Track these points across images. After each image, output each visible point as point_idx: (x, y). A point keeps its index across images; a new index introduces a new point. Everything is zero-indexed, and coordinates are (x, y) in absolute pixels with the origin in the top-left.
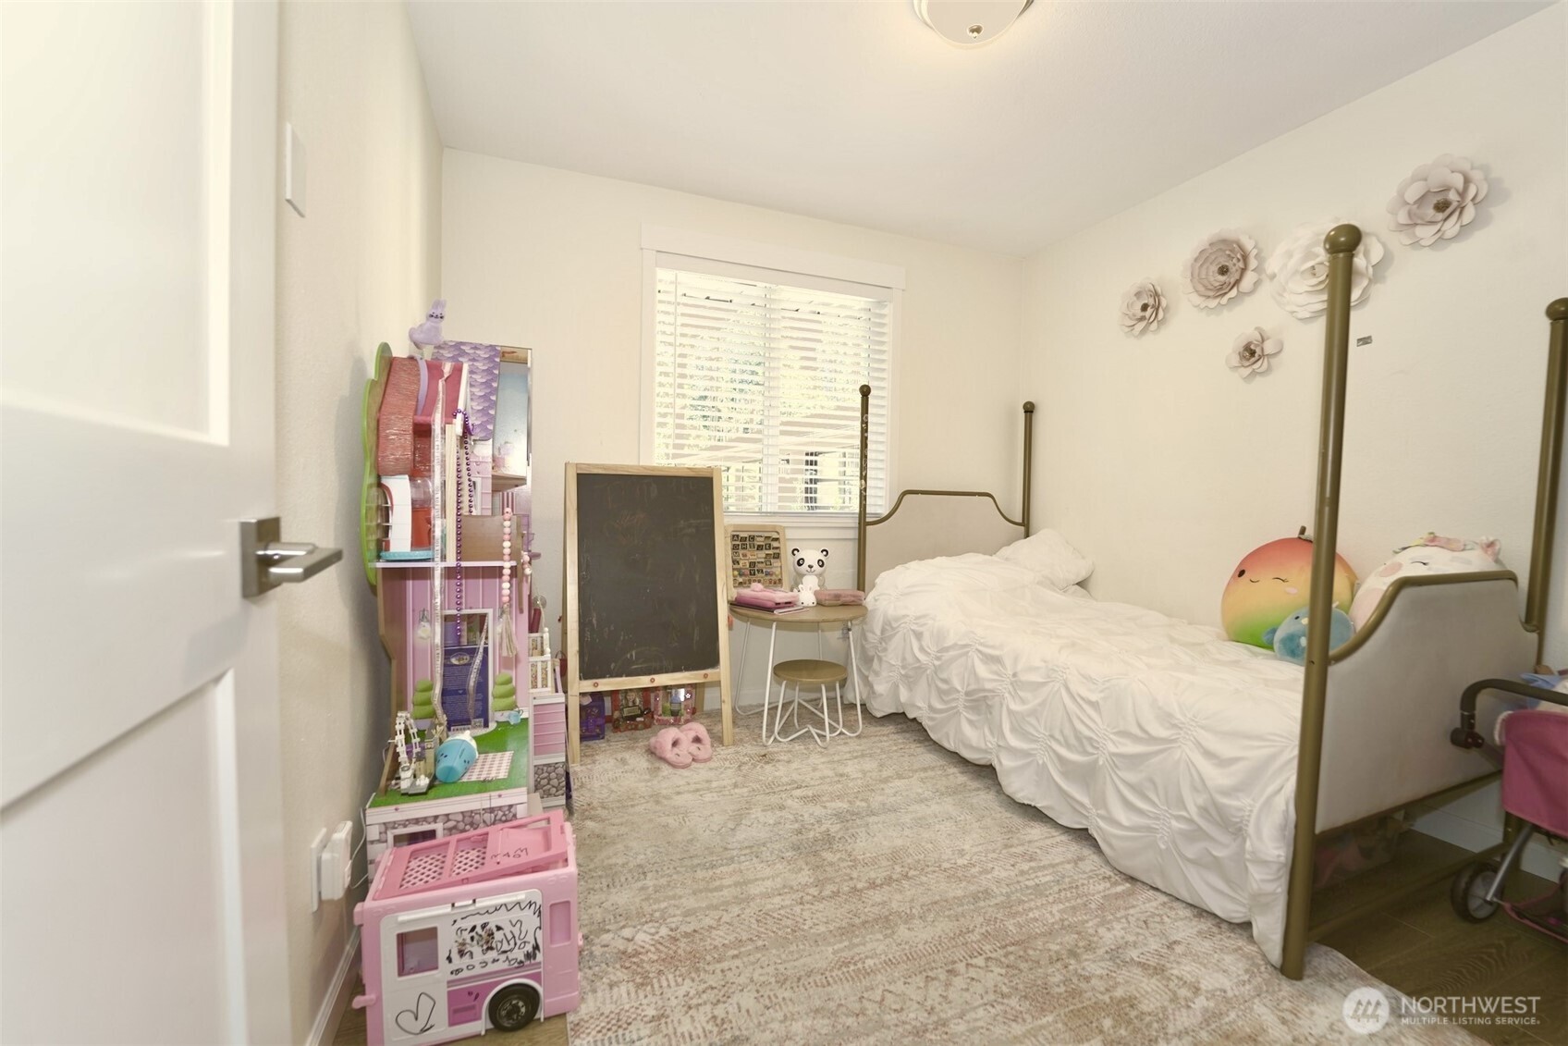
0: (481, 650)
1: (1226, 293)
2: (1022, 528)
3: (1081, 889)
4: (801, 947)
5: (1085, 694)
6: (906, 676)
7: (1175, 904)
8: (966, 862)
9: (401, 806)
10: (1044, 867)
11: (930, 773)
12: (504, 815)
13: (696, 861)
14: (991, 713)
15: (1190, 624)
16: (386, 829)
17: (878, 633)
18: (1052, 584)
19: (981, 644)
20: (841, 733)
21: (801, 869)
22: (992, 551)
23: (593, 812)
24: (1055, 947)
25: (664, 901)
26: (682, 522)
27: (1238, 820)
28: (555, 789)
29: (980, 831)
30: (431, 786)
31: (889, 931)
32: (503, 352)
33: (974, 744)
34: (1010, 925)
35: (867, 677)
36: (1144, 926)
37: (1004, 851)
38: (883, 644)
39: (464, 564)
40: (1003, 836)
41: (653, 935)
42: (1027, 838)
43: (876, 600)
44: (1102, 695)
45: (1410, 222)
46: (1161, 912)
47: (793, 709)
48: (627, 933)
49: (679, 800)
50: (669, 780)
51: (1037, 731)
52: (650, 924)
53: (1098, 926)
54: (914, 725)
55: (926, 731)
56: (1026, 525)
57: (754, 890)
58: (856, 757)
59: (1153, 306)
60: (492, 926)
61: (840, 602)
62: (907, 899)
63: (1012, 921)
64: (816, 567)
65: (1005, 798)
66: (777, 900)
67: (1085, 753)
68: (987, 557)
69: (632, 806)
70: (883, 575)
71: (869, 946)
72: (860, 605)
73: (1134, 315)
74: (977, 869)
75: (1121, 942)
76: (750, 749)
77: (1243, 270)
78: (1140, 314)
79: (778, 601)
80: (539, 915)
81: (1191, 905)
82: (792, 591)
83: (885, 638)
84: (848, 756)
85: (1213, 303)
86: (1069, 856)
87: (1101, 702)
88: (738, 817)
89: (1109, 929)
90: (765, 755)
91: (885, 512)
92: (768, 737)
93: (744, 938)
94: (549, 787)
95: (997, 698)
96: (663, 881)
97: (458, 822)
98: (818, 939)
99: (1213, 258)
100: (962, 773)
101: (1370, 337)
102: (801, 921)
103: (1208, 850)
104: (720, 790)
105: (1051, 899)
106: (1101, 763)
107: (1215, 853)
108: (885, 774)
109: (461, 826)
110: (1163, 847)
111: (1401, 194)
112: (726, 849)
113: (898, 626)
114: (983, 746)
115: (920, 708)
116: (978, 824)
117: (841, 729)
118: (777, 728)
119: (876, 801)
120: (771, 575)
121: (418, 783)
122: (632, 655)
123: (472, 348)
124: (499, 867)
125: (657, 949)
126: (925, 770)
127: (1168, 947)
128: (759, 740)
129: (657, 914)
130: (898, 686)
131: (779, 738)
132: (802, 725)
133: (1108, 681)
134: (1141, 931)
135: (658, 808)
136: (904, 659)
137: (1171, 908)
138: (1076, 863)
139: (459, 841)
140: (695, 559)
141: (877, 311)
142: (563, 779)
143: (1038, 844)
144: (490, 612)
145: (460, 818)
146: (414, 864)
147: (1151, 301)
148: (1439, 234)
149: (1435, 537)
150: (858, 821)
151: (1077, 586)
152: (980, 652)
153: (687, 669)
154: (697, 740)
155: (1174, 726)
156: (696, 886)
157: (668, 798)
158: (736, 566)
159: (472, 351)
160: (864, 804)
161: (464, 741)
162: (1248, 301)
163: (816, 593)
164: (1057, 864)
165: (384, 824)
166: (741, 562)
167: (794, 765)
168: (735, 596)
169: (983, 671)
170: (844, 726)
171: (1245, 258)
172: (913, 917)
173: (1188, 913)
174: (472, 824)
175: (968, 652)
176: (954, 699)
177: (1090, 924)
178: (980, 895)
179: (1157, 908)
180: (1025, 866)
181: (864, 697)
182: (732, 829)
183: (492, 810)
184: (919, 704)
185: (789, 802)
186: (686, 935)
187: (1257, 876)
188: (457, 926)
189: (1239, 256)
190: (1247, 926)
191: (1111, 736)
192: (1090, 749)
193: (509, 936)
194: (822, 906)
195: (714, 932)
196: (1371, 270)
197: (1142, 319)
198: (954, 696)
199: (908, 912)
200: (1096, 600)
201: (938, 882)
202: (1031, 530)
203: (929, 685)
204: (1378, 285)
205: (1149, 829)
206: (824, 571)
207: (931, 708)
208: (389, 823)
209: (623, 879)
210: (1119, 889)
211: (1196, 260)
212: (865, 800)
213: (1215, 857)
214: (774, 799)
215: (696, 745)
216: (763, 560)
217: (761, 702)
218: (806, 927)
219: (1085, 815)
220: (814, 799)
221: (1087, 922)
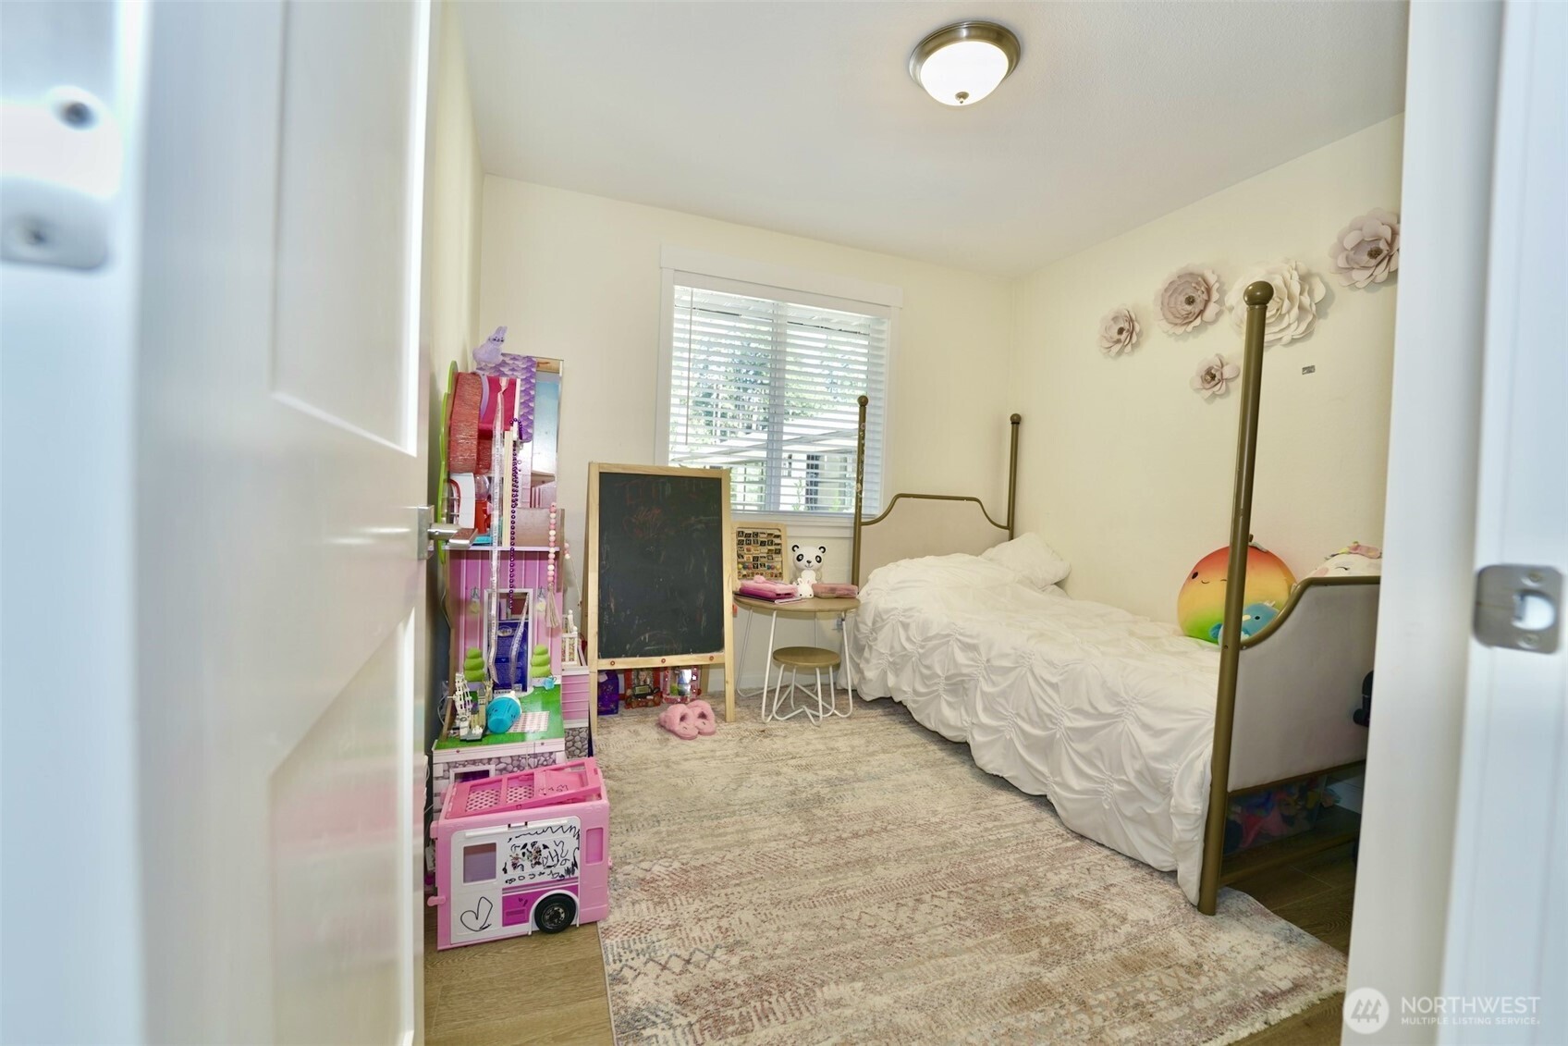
0: (522, 624)
1: (1191, 322)
2: (1007, 531)
3: (1036, 843)
4: (793, 879)
5: (1048, 677)
6: (894, 663)
7: (1116, 857)
8: (938, 820)
9: (461, 749)
10: (1006, 826)
11: (913, 749)
12: (546, 760)
13: (703, 814)
14: (967, 695)
15: (1151, 621)
16: (449, 767)
17: (870, 624)
18: (1031, 583)
19: (961, 634)
20: (833, 714)
21: (794, 822)
22: (978, 552)
23: (611, 773)
24: (1007, 885)
25: (676, 842)
26: (693, 518)
27: (1166, 781)
28: (578, 751)
29: (952, 796)
30: (484, 735)
31: (868, 870)
32: (538, 363)
33: (952, 723)
34: (972, 868)
35: (858, 665)
36: (1087, 873)
37: (972, 813)
38: (874, 634)
39: (517, 548)
40: (973, 801)
41: (667, 867)
42: (994, 803)
43: (869, 595)
44: (1061, 677)
45: (1348, 266)
46: (1103, 863)
47: (790, 692)
48: (645, 865)
49: (686, 766)
50: (676, 748)
51: (1007, 711)
52: (665, 860)
53: (1047, 871)
54: (901, 710)
55: (910, 713)
56: (1011, 529)
57: (752, 836)
58: (846, 735)
59: (1128, 330)
60: (540, 845)
61: (835, 595)
62: (885, 847)
63: (974, 866)
64: (814, 562)
65: (977, 770)
66: (773, 844)
67: (1046, 728)
68: (975, 558)
69: (646, 769)
70: (875, 571)
71: (850, 880)
72: (854, 598)
73: (1111, 338)
74: (947, 826)
75: (1065, 883)
76: (751, 726)
77: (1207, 302)
78: (1116, 337)
79: (779, 592)
80: (578, 838)
81: (1130, 858)
82: (791, 583)
83: (875, 629)
84: (839, 733)
85: (1180, 330)
86: (1029, 818)
87: (1060, 684)
88: (739, 781)
89: (1056, 874)
90: (763, 731)
91: (879, 513)
92: (767, 716)
93: (744, 872)
94: (574, 748)
95: (972, 682)
96: (675, 828)
97: (507, 764)
98: (807, 873)
99: (1181, 288)
100: (941, 750)
101: (1313, 367)
102: (793, 860)
103: (1142, 808)
104: (723, 758)
105: (1009, 850)
106: (1058, 736)
107: (1149, 811)
108: (871, 749)
109: (510, 767)
110: (1107, 807)
111: (1341, 240)
112: (728, 805)
113: (888, 618)
114: (959, 724)
115: (905, 692)
116: (952, 791)
117: (833, 710)
118: (775, 708)
119: (862, 770)
120: (773, 569)
121: (474, 732)
122: (645, 638)
123: (512, 359)
124: (545, 797)
125: (671, 878)
126: (908, 746)
127: (1105, 888)
128: (758, 718)
129: (670, 852)
130: (886, 672)
131: (776, 716)
132: (797, 706)
133: (1067, 665)
134: (1083, 876)
135: (668, 771)
136: (892, 648)
137: (1112, 860)
138: (1035, 824)
139: (509, 779)
140: (704, 552)
141: (877, 327)
142: (586, 742)
143: (1002, 808)
144: (530, 591)
145: (509, 761)
146: (472, 796)
147: (1126, 326)
148: (1372, 277)
149: (1359, 546)
150: (846, 787)
151: (1055, 586)
152: (960, 641)
153: (695, 652)
154: (703, 716)
155: (1119, 703)
156: (703, 832)
157: (677, 763)
158: (741, 560)
159: (511, 362)
160: (852, 773)
161: (510, 699)
162: (1211, 330)
163: (813, 586)
164: (1018, 824)
165: (448, 763)
166: (745, 556)
167: (789, 740)
168: (739, 587)
169: (961, 657)
170: (836, 709)
171: (1209, 291)
172: (889, 860)
173: (1126, 863)
174: (519, 767)
175: (949, 641)
176: (936, 683)
177: (1041, 869)
178: (948, 845)
179: (1100, 859)
180: (990, 825)
181: (856, 683)
182: (734, 790)
183: (535, 756)
184: (905, 688)
185: (785, 769)
186: (696, 868)
187: (1179, 827)
188: (512, 843)
189: (1203, 289)
190: (1173, 874)
191: (1068, 713)
192: (1050, 726)
193: (553, 854)
194: (812, 850)
195: (720, 867)
196: (1314, 307)
197: (1118, 341)
198: (936, 681)
199: (885, 856)
200: (1071, 599)
201: (912, 834)
202: (1015, 534)
203: (914, 671)
204: (1321, 321)
205: (1096, 792)
206: (821, 567)
207: (915, 692)
208: (452, 762)
209: (640, 826)
210: (1070, 844)
211: (1166, 290)
212: (853, 770)
213: (1149, 815)
214: (770, 767)
215: (701, 720)
216: (765, 555)
217: (761, 686)
218: (797, 865)
219: (1043, 782)
220: (807, 767)
221: (1038, 868)
